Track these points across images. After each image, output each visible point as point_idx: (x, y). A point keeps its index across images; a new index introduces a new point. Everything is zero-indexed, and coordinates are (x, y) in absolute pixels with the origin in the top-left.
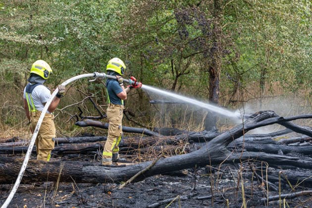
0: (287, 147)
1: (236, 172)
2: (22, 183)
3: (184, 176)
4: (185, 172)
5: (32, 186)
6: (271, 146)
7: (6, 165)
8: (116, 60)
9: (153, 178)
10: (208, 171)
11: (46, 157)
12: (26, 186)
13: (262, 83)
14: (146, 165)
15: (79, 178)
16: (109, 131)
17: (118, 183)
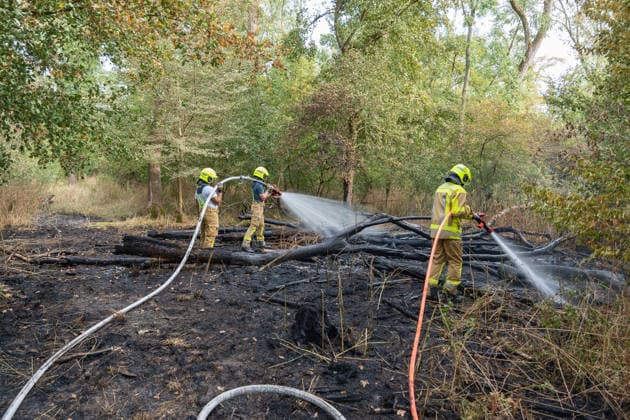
0: (399, 241)
1: (356, 259)
2: (186, 263)
3: (313, 261)
4: (315, 258)
5: (194, 265)
6: (386, 239)
7: (172, 249)
8: (261, 168)
9: (287, 264)
10: (333, 259)
11: (211, 243)
12: (188, 266)
13: (388, 191)
14: (283, 253)
15: (228, 261)
16: (252, 222)
17: (260, 266)
